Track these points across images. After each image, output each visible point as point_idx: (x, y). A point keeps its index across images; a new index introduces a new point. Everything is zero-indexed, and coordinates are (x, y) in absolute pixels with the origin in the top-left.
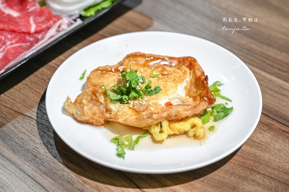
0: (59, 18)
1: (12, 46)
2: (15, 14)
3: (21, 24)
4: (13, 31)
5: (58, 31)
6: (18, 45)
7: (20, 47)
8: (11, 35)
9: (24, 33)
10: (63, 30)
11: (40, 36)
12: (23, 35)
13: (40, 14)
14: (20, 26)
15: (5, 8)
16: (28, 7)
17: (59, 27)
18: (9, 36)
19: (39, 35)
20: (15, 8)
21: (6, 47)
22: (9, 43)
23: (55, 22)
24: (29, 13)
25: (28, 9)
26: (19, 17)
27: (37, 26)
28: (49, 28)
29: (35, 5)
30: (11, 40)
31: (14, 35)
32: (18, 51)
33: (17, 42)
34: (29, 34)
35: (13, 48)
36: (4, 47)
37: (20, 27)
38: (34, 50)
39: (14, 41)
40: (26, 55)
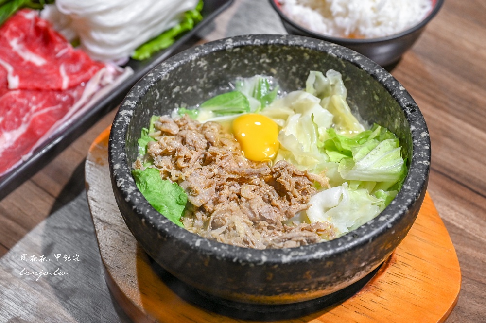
0: (100, 65)
1: (38, 113)
2: (38, 61)
3: (48, 77)
4: (38, 90)
5: (101, 86)
6: (46, 110)
7: (50, 113)
8: (36, 95)
9: (53, 90)
10: (108, 84)
11: (75, 94)
12: (51, 93)
13: (74, 59)
14: (46, 80)
15: (23, 50)
16: (56, 49)
17: (102, 78)
18: (34, 98)
19: (73, 91)
20: (38, 50)
21: (31, 114)
22: (34, 108)
23: (95, 72)
24: (57, 59)
25: (56, 53)
26: (45, 67)
27: (71, 79)
28: (86, 81)
29: (65, 47)
30: (36, 103)
31: (40, 95)
32: (47, 122)
33: (44, 106)
34: (60, 91)
35: (41, 117)
36: (27, 115)
37: (48, 83)
38: (69, 118)
39: (40, 105)
40: (58, 126)
